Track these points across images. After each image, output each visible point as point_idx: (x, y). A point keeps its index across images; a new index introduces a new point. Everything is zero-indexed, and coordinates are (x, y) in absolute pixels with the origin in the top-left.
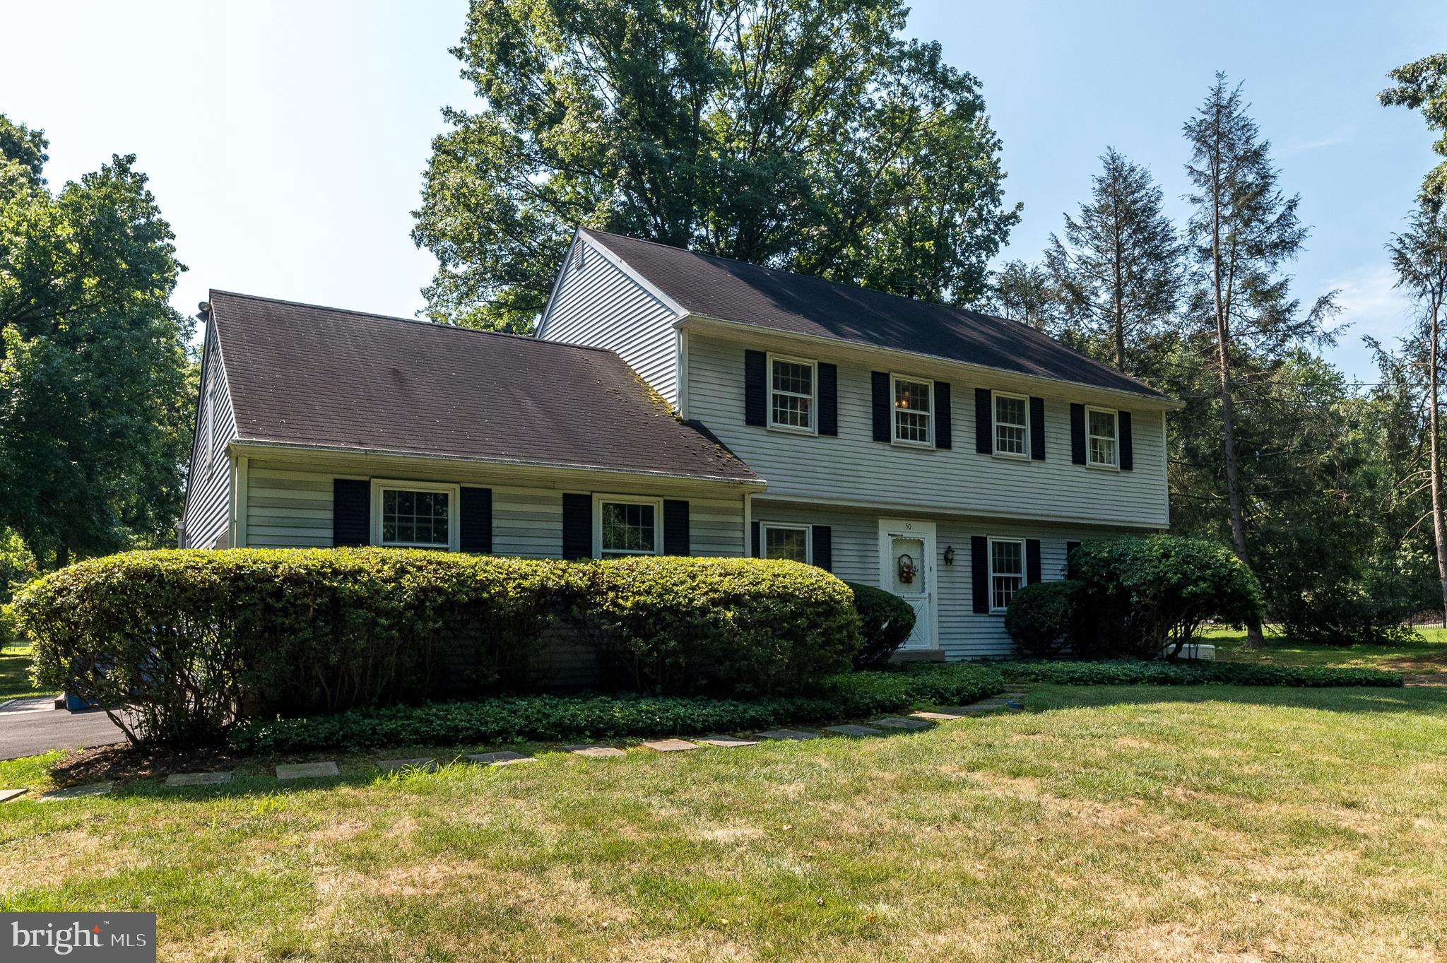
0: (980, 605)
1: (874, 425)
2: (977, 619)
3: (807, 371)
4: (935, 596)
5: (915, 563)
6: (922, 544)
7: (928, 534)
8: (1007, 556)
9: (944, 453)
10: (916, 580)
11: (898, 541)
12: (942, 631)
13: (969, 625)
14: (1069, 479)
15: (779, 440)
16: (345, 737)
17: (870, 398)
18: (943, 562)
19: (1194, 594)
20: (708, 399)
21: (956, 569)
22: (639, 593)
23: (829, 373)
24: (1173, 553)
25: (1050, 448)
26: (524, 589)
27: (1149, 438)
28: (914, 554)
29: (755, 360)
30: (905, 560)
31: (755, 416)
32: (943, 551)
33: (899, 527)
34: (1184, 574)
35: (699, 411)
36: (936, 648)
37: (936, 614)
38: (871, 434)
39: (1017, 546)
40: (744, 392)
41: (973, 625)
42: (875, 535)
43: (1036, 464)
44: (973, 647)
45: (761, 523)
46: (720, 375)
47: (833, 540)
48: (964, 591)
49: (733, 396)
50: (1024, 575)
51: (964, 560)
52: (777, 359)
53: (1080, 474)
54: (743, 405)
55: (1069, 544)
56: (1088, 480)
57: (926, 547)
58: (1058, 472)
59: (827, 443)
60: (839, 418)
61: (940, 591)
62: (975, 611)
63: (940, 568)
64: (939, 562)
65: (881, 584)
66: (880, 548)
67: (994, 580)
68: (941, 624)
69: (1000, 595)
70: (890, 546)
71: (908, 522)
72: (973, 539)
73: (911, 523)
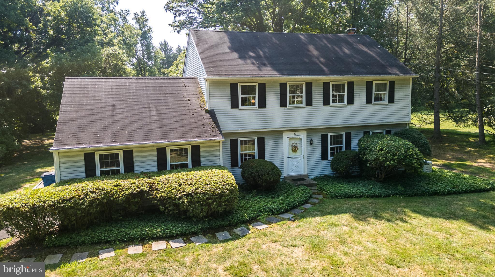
0: (324, 157)
1: (280, 102)
2: (323, 162)
3: (254, 87)
4: (306, 156)
5: (299, 145)
6: (301, 139)
7: (304, 135)
8: (336, 139)
9: (310, 107)
10: (298, 151)
11: (290, 139)
12: (308, 167)
13: (320, 164)
14: (365, 109)
15: (244, 112)
16: (70, 243)
17: (279, 93)
18: (310, 144)
19: (388, 165)
20: (217, 102)
21: (315, 146)
22: (162, 192)
23: (262, 87)
24: (384, 149)
25: (356, 99)
26: (126, 195)
27: (402, 89)
28: (298, 142)
29: (234, 87)
30: (294, 145)
31: (234, 105)
32: (309, 140)
33: (291, 134)
34: (386, 158)
35: (214, 106)
36: (306, 173)
37: (306, 162)
38: (279, 105)
39: (341, 136)
40: (230, 98)
41: (321, 164)
42: (282, 138)
43: (350, 106)
44: (321, 172)
45: (238, 139)
46: (221, 93)
47: (265, 141)
48: (319, 153)
49: (226, 100)
50: (343, 145)
51: (318, 143)
52: (242, 85)
53: (370, 107)
54: (230, 102)
55: (364, 132)
56: (373, 109)
57: (302, 140)
58: (359, 108)
59: (262, 110)
60: (267, 101)
61: (308, 154)
62: (322, 159)
63: (308, 146)
64: (308, 144)
65: (284, 154)
66: (284, 142)
67: (331, 148)
68: (308, 165)
69: (334, 153)
70: (288, 141)
71: (295, 132)
72: (322, 135)
73: (296, 132)
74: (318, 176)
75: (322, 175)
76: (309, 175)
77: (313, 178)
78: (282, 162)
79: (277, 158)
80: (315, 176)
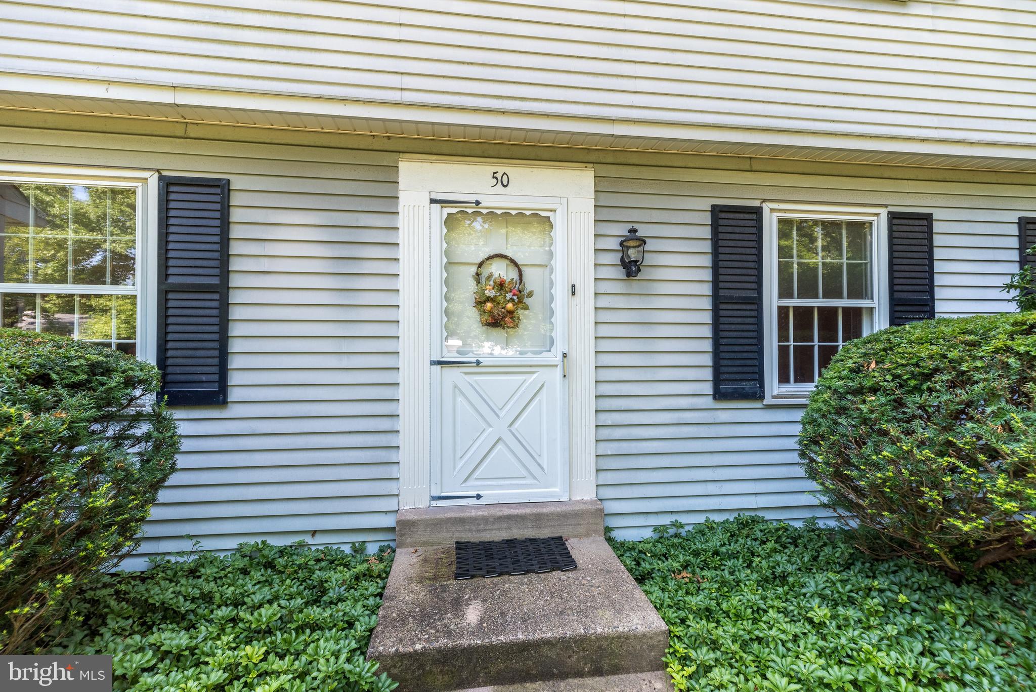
0: (735, 376)
2: (724, 416)
4: (585, 359)
5: (533, 279)
6: (549, 224)
7: (569, 199)
8: (824, 256)
10: (529, 320)
11: (460, 216)
12: (609, 448)
13: (703, 431)
18: (620, 273)
21: (660, 288)
28: (523, 248)
30: (499, 270)
32: (613, 244)
33: (469, 180)
36: (587, 494)
37: (588, 405)
39: (859, 230)
41: (711, 431)
42: (387, 201)
47: (238, 214)
50: (877, 302)
55: (1024, 221)
57: (561, 234)
61: (605, 345)
62: (719, 395)
63: (605, 287)
64: (606, 273)
65: (402, 331)
66: (402, 237)
67: (783, 312)
68: (605, 433)
69: (804, 355)
70: (438, 229)
71: (501, 170)
72: (717, 211)
73: (509, 170)
74: (683, 519)
75: (718, 518)
76: (612, 507)
77: (648, 534)
78: (386, 393)
79: (345, 362)
80: (666, 520)
